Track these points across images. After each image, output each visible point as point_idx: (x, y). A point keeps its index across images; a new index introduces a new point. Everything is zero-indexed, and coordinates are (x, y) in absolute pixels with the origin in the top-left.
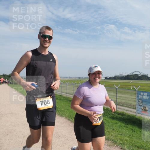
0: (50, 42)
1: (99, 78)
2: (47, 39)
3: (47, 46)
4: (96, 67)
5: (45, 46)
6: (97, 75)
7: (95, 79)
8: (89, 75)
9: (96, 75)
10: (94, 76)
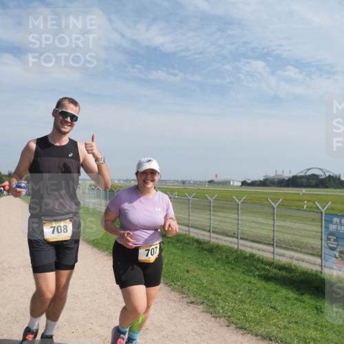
0: (72, 125)
1: (153, 181)
2: (69, 119)
3: (67, 130)
4: (149, 161)
5: (63, 130)
6: (149, 177)
7: (145, 182)
8: (137, 173)
9: (147, 175)
10: (143, 177)
